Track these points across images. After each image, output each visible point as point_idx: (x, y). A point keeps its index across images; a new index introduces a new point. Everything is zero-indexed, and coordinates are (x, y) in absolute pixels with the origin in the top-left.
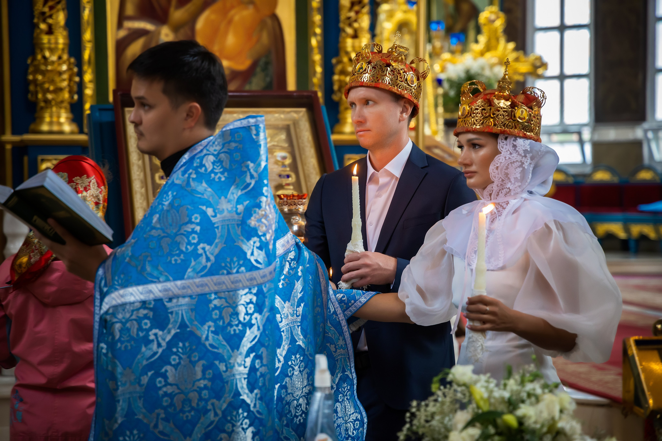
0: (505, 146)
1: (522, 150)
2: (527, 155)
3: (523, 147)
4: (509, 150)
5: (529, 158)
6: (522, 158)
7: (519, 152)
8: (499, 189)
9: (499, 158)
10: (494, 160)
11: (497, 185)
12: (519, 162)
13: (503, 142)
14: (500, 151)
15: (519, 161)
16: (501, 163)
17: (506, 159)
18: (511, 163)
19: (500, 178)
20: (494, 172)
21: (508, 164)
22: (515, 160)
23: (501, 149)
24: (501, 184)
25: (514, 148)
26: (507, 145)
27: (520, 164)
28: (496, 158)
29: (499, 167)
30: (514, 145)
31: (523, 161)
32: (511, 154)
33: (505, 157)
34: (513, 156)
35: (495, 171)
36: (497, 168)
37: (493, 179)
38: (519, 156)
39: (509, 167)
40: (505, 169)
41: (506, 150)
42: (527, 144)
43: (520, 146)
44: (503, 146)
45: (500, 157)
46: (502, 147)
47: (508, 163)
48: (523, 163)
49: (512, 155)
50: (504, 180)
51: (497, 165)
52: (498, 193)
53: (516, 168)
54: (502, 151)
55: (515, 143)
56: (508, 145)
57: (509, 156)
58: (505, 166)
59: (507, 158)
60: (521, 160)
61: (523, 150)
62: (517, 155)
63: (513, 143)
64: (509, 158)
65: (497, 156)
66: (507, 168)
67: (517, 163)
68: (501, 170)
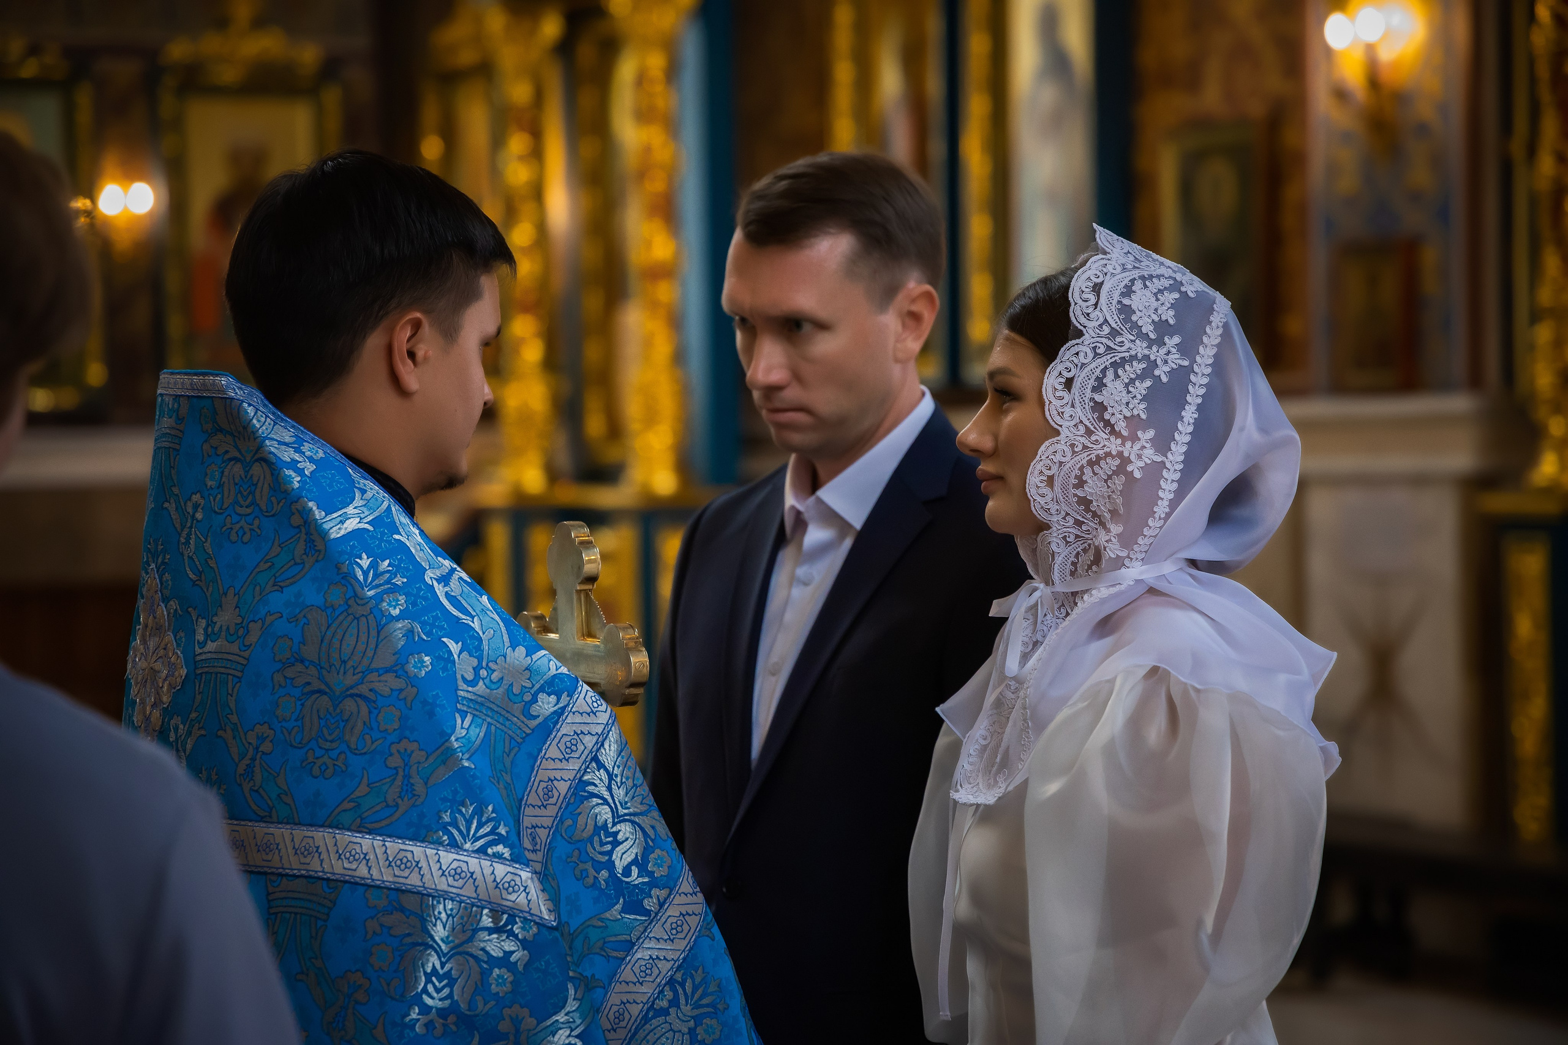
0: (1068, 411)
1: (1121, 417)
2: (1139, 433)
3: (1123, 407)
4: (1081, 422)
5: (1148, 445)
6: (1123, 444)
7: (1112, 426)
8: (1075, 552)
9: (1051, 449)
10: (1038, 457)
11: (1064, 538)
12: (1113, 457)
13: (1061, 398)
14: (1056, 426)
15: (1114, 453)
16: (1061, 463)
17: (1074, 452)
18: (1091, 463)
19: (1067, 514)
20: (1043, 496)
21: (1081, 468)
22: (1101, 452)
23: (1058, 419)
24: (1077, 536)
25: (1096, 415)
26: (1073, 406)
27: (1117, 462)
28: (1043, 448)
29: (1056, 478)
30: (1096, 402)
31: (1126, 454)
32: (1089, 432)
33: (1072, 446)
34: (1097, 441)
35: (1046, 490)
36: (1050, 481)
37: (1042, 516)
38: (1113, 438)
39: (1084, 478)
40: (1076, 486)
41: (1073, 423)
42: (1139, 397)
43: (1116, 405)
44: (1060, 410)
45: (1058, 447)
46: (1061, 414)
47: (1078, 466)
48: (1128, 461)
49: (1093, 438)
50: (1084, 523)
51: (1050, 473)
52: (1074, 564)
53: (1110, 477)
54: (1061, 426)
55: (1098, 398)
56: (1077, 404)
57: (1082, 440)
58: (1073, 474)
59: (1080, 447)
60: (1120, 449)
61: (1125, 417)
62: (1107, 437)
63: (1093, 399)
64: (1085, 447)
65: (1047, 443)
66: (1081, 483)
67: (1109, 460)
68: (1064, 488)
